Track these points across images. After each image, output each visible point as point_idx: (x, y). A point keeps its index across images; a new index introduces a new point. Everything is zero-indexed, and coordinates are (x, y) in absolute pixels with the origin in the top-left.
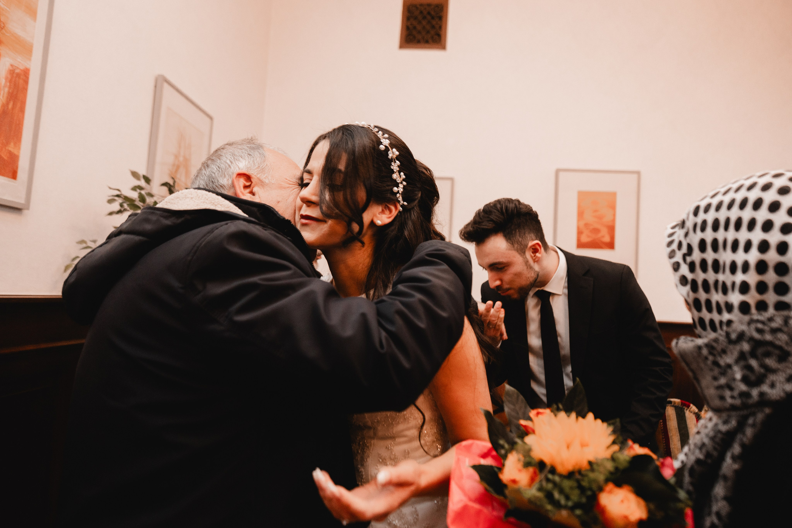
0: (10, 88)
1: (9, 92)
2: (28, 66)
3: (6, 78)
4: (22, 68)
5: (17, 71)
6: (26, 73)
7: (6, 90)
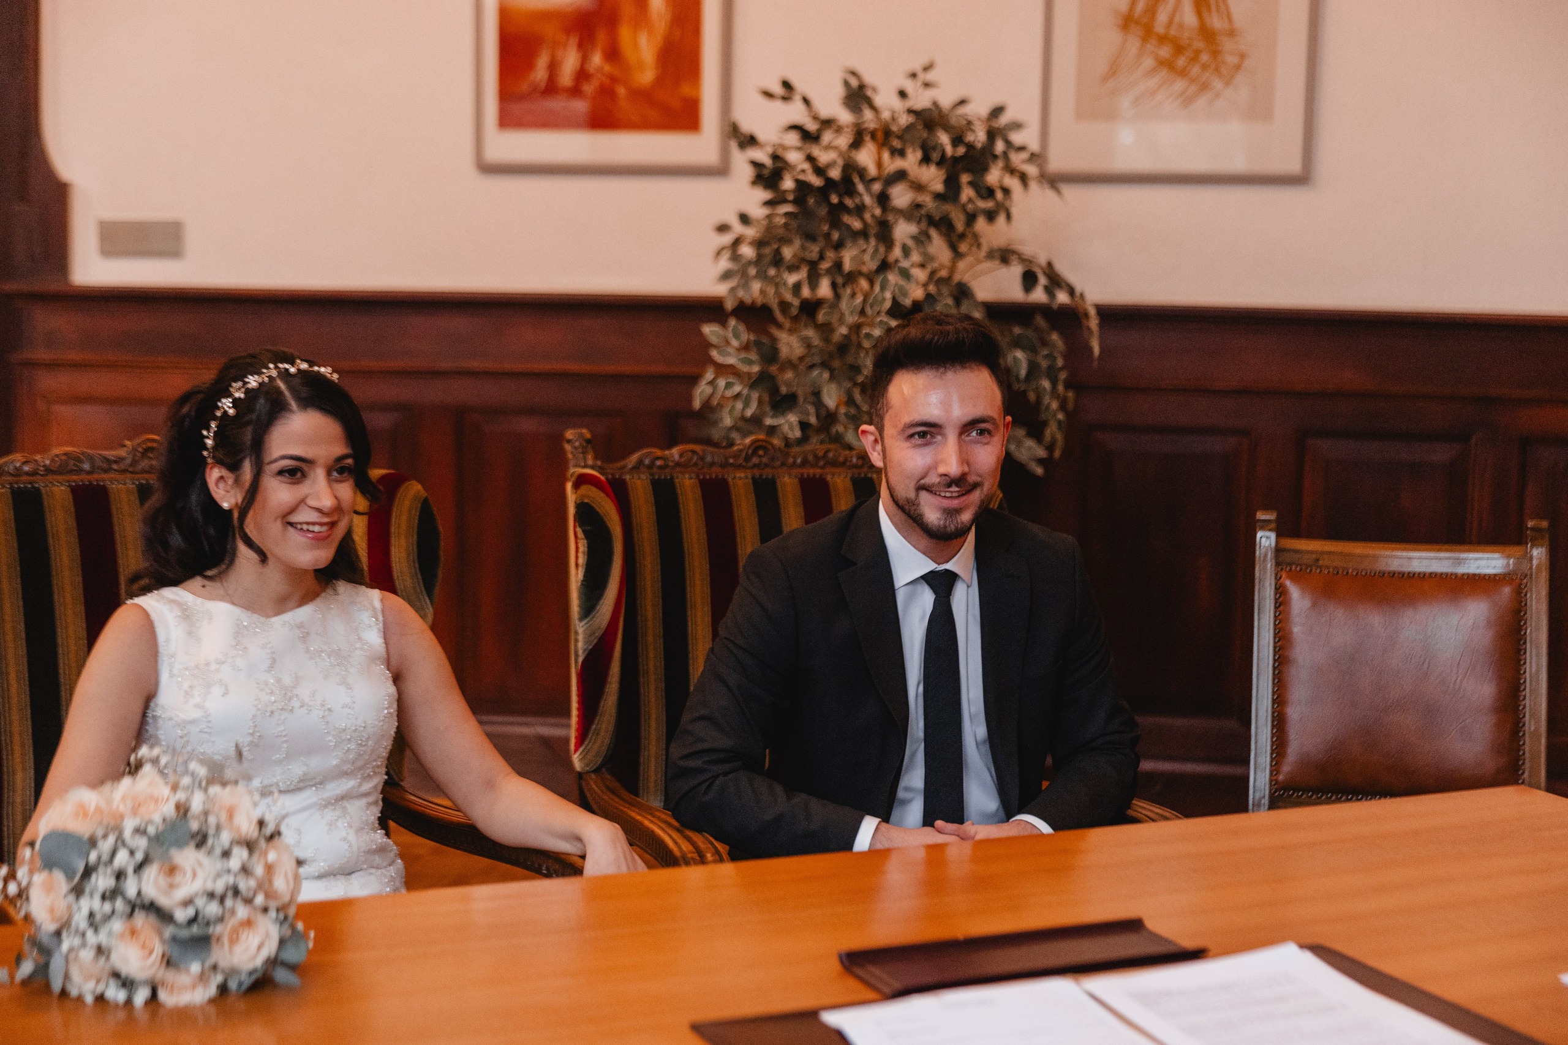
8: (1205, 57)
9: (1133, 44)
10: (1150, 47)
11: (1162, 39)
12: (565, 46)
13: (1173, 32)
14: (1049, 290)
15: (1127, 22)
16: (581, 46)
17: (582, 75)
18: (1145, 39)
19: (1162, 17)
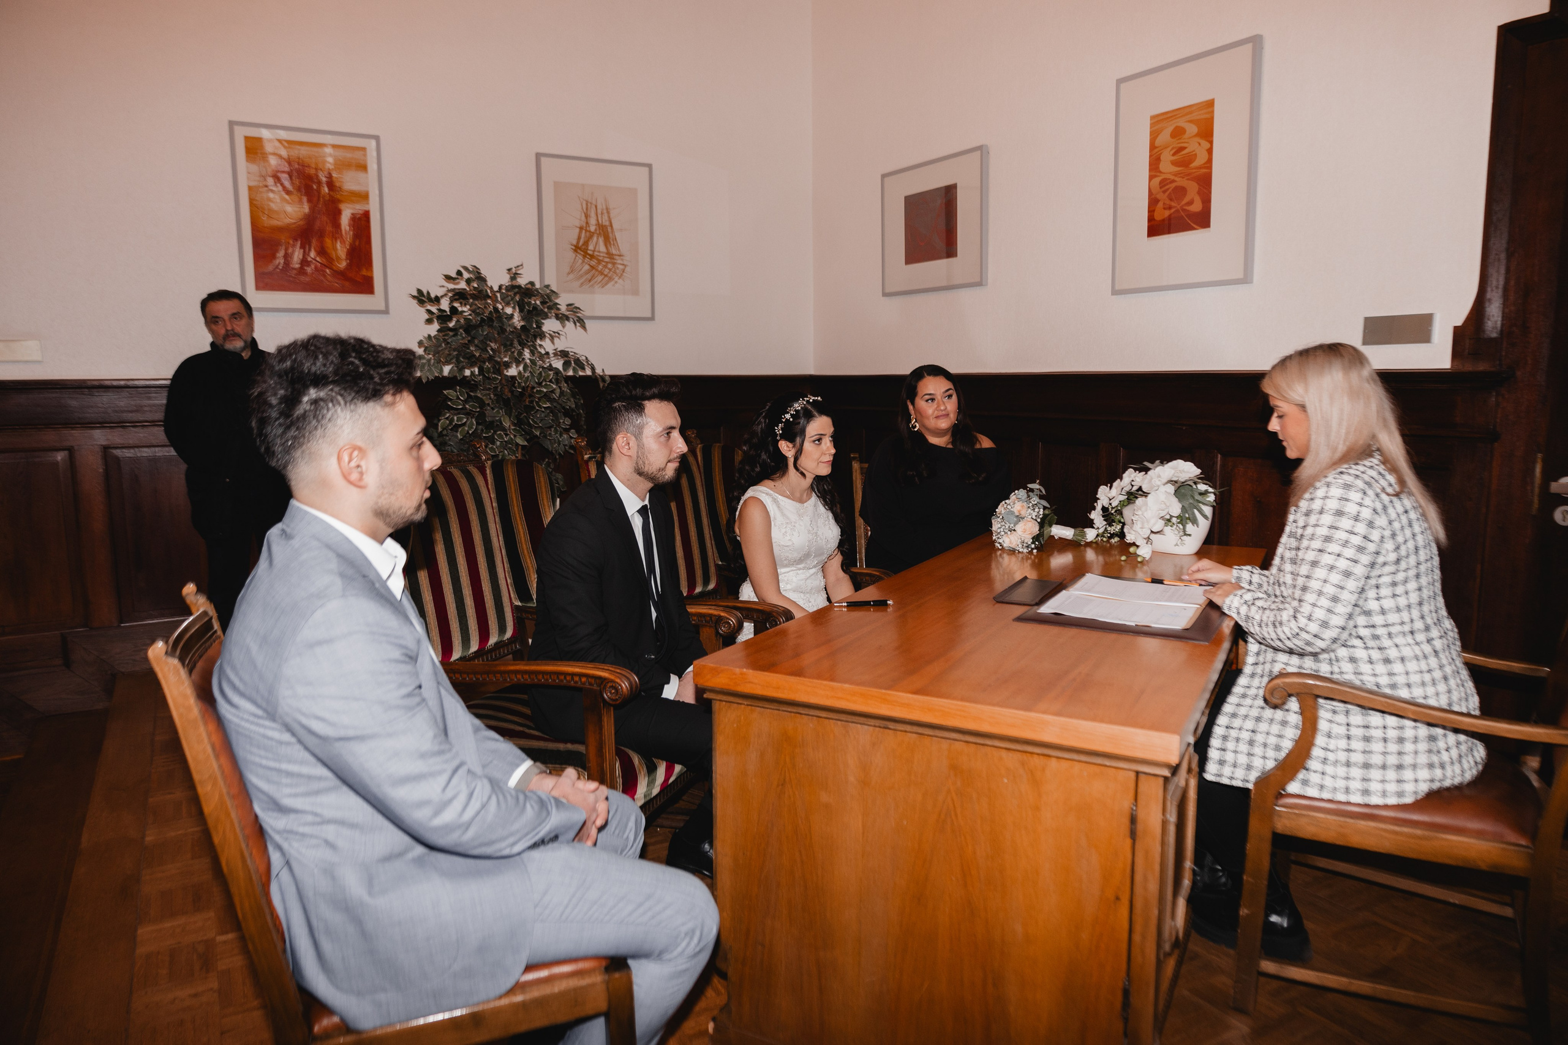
0: (354, 230)
1: (354, 234)
2: (367, 209)
3: (349, 226)
4: (361, 212)
5: (358, 216)
6: (366, 215)
7: (352, 233)
8: (610, 266)
9: (580, 259)
10: (587, 260)
11: (592, 257)
12: (294, 246)
13: (596, 253)
14: (574, 370)
15: (576, 248)
16: (302, 247)
17: (304, 262)
18: (584, 257)
19: (591, 247)
